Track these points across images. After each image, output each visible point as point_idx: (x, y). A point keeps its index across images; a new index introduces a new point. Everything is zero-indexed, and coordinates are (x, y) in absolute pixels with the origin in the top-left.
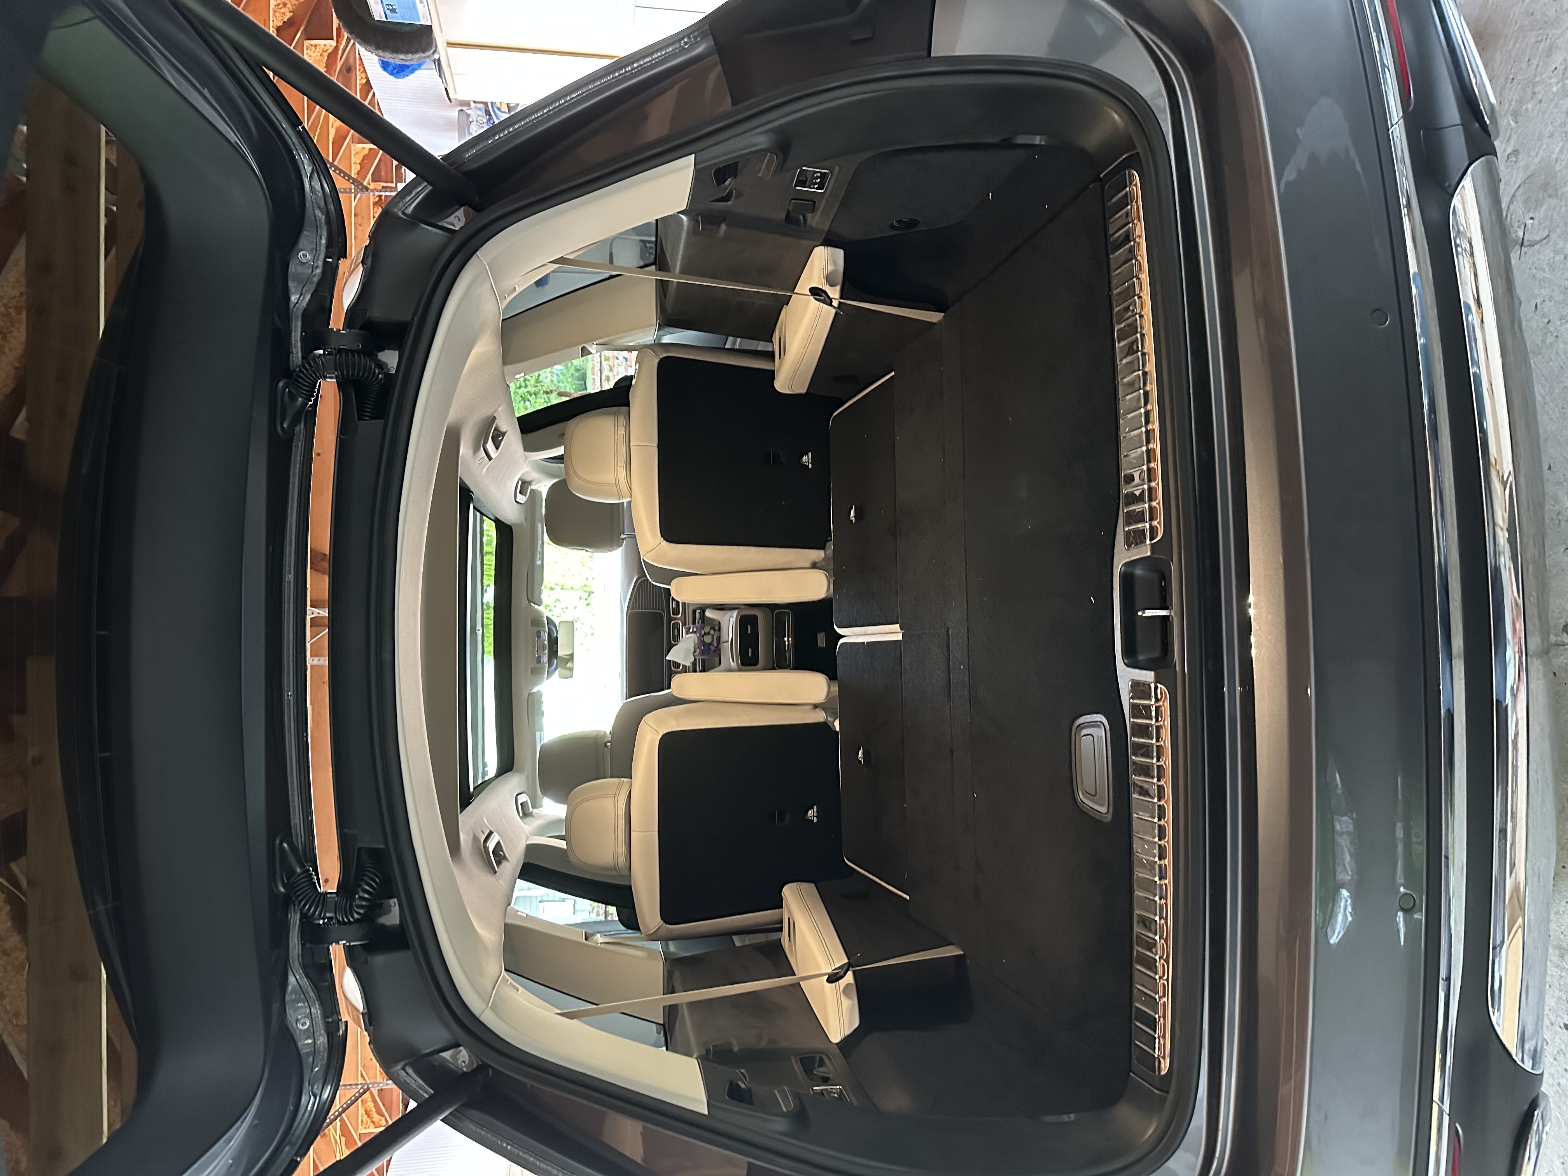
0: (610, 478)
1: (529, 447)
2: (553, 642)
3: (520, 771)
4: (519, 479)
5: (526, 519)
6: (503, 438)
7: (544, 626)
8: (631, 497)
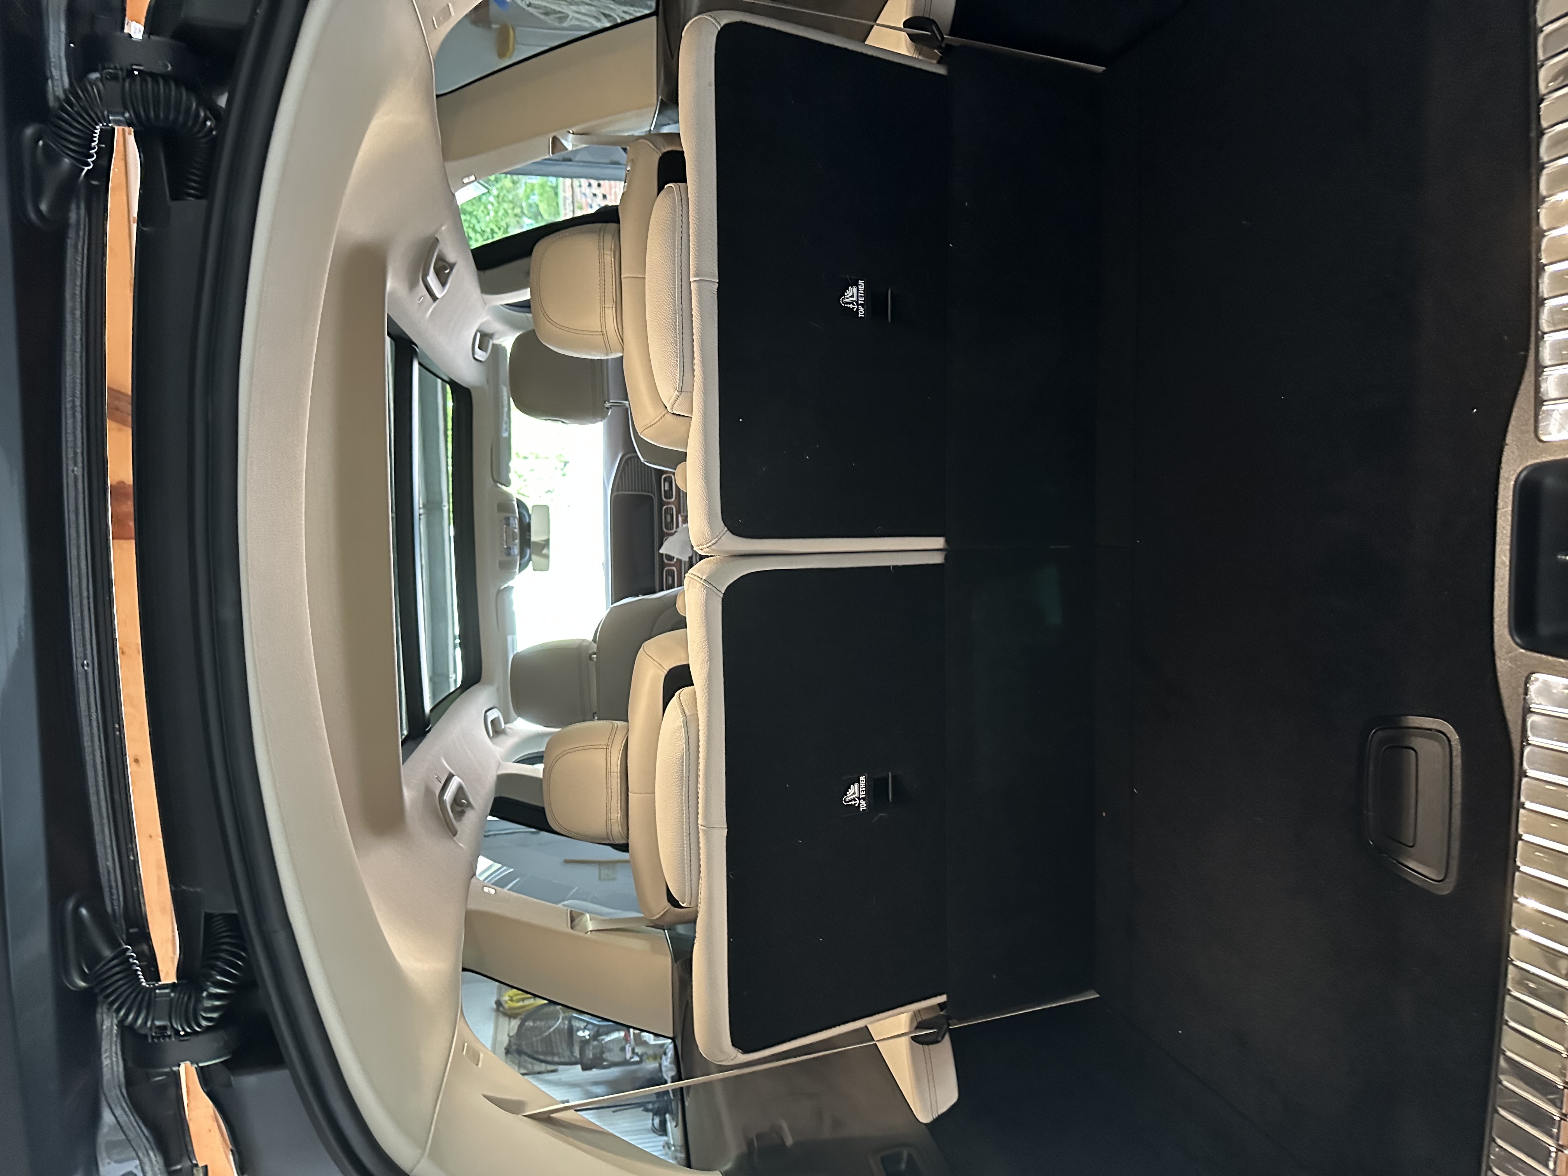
0: (594, 324)
1: (489, 288)
2: (525, 528)
3: (490, 682)
4: (478, 331)
5: (488, 382)
6: (451, 270)
7: (514, 512)
8: (623, 352)
